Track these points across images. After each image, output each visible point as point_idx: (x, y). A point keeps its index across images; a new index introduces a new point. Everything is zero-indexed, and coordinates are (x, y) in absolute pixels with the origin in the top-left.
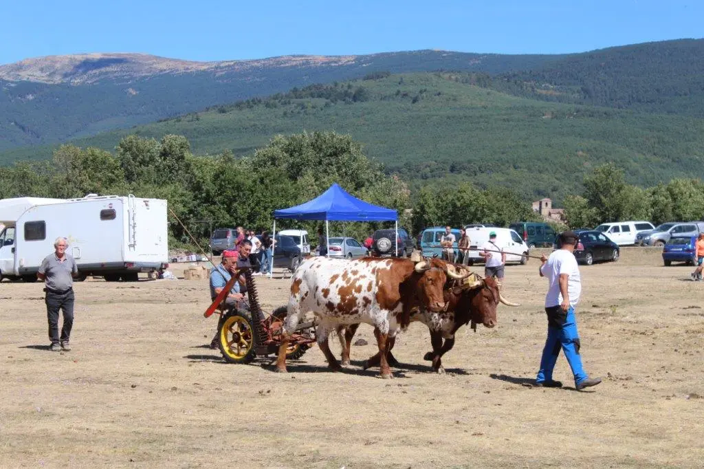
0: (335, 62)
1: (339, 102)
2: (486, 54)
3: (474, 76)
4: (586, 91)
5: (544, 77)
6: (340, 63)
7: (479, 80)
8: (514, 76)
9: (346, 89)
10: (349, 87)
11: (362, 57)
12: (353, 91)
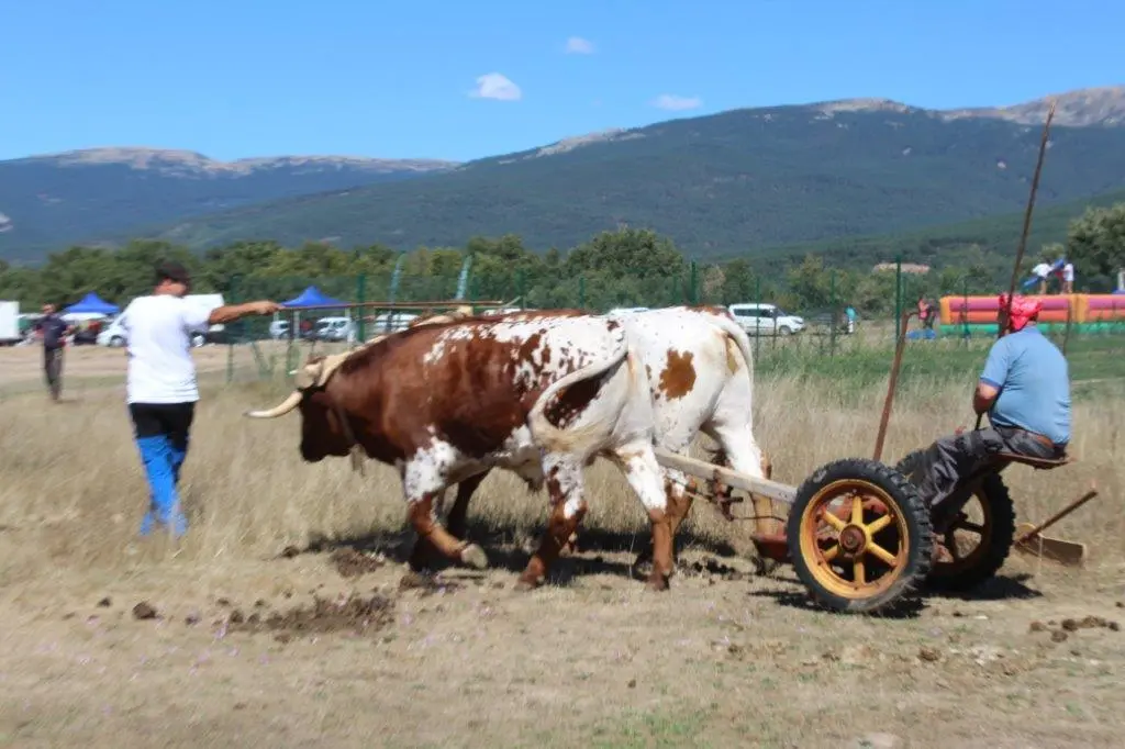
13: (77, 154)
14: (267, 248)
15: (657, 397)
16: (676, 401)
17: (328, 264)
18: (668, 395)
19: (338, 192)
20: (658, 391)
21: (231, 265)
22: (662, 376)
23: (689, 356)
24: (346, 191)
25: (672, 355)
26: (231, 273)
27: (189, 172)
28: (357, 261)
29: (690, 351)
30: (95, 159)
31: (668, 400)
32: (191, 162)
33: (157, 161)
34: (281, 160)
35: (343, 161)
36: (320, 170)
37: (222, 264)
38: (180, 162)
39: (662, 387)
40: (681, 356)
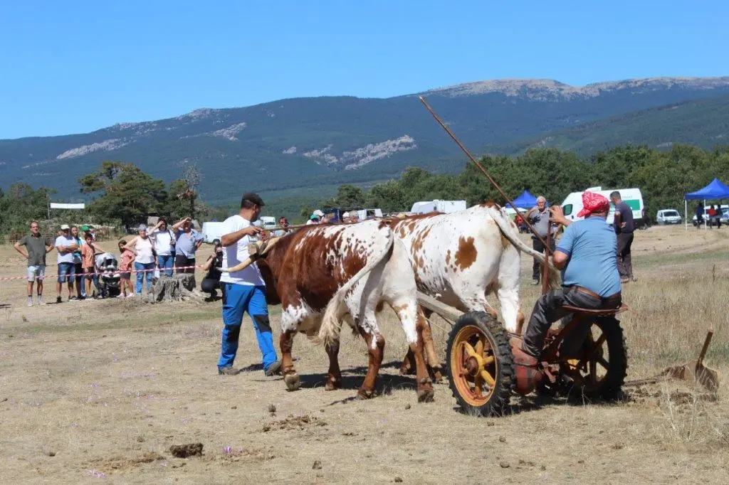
13: (463, 87)
14: (643, 151)
15: (455, 270)
16: (467, 270)
17: (695, 161)
18: (461, 267)
19: (670, 106)
20: (455, 266)
21: (613, 166)
22: (456, 257)
23: (471, 241)
24: (677, 105)
25: (462, 240)
26: (614, 172)
27: (550, 96)
28: (717, 159)
29: (472, 236)
30: (476, 90)
31: (462, 271)
32: (553, 89)
33: (525, 89)
34: (622, 83)
35: (673, 81)
36: (654, 90)
37: (606, 165)
38: (544, 89)
39: (457, 263)
40: (466, 240)
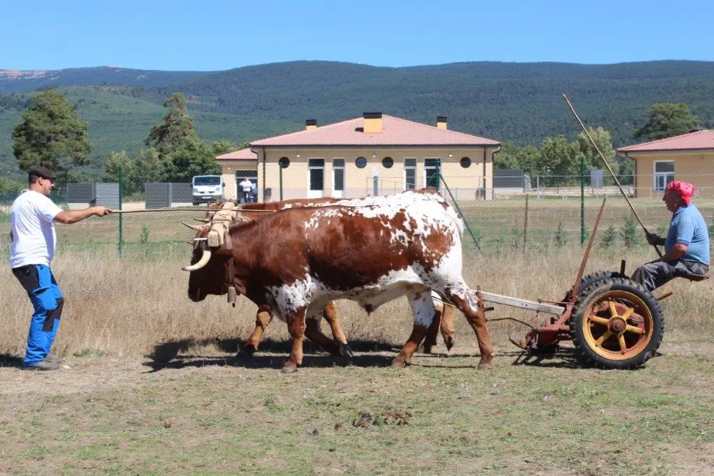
0: (28, 76)
1: (13, 108)
2: (150, 71)
3: (130, 89)
4: (221, 101)
5: (189, 89)
6: (33, 77)
7: (133, 92)
8: (165, 88)
9: (19, 97)
10: (23, 97)
11: (52, 72)
12: (24, 100)
